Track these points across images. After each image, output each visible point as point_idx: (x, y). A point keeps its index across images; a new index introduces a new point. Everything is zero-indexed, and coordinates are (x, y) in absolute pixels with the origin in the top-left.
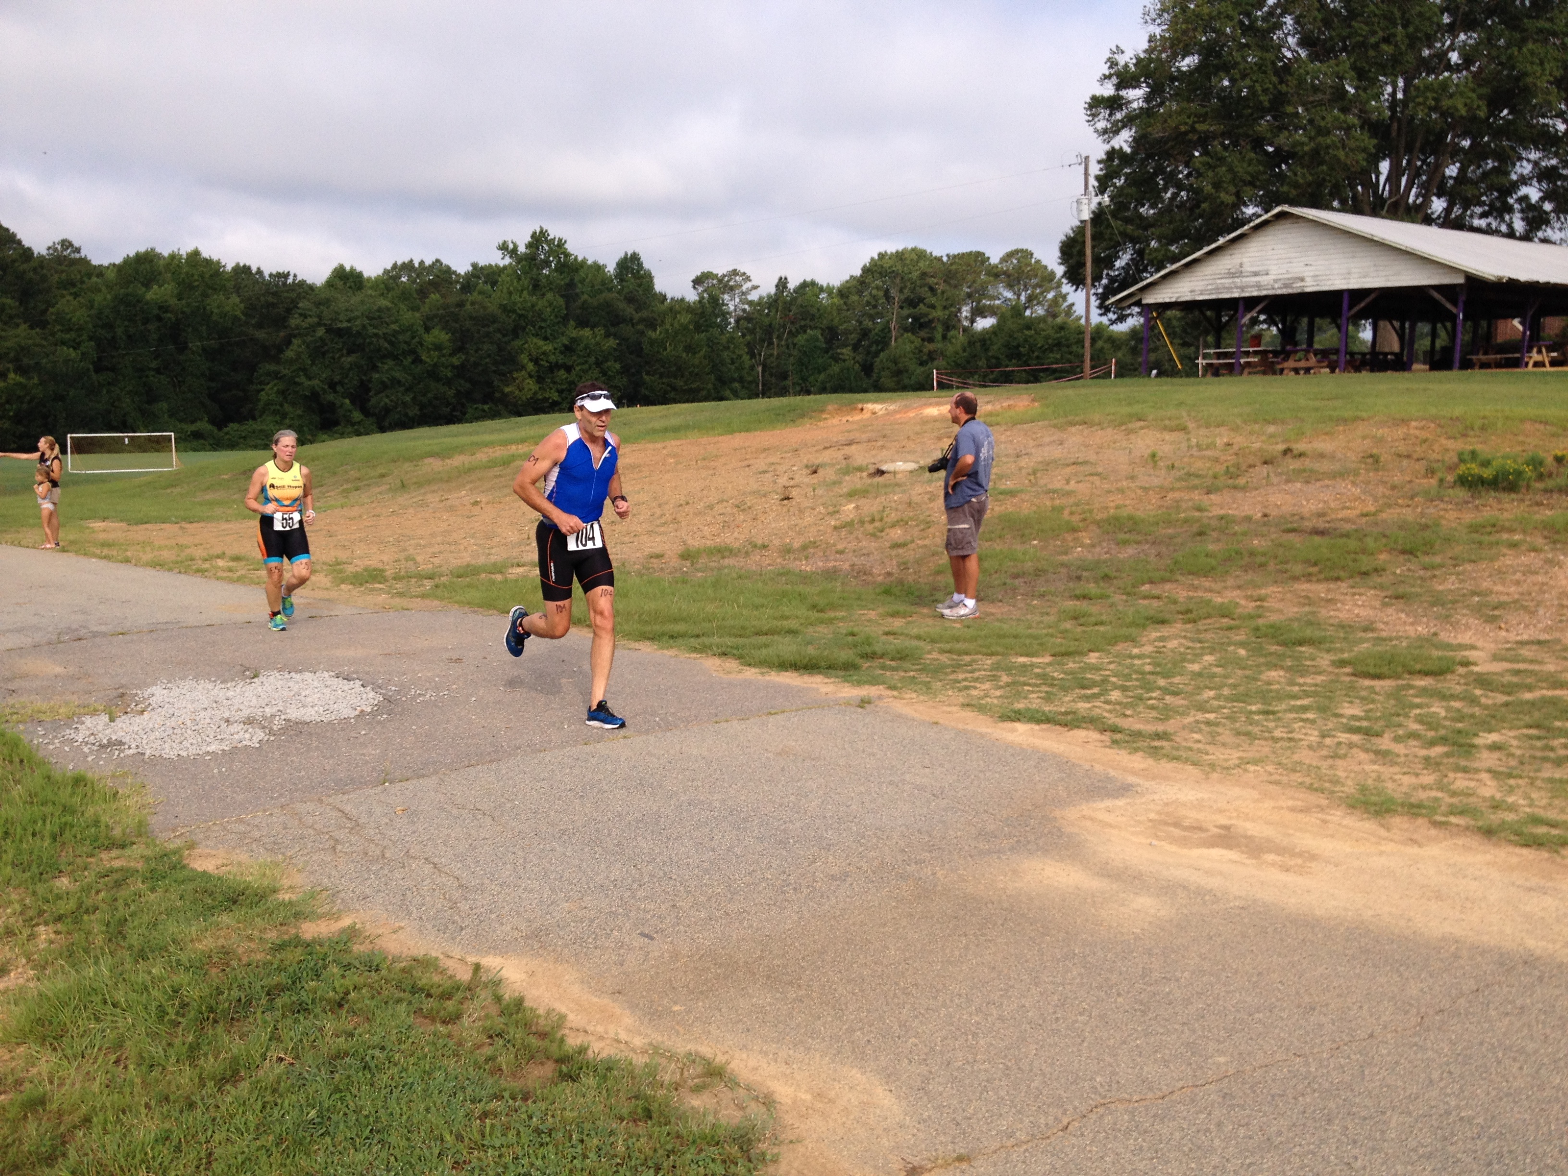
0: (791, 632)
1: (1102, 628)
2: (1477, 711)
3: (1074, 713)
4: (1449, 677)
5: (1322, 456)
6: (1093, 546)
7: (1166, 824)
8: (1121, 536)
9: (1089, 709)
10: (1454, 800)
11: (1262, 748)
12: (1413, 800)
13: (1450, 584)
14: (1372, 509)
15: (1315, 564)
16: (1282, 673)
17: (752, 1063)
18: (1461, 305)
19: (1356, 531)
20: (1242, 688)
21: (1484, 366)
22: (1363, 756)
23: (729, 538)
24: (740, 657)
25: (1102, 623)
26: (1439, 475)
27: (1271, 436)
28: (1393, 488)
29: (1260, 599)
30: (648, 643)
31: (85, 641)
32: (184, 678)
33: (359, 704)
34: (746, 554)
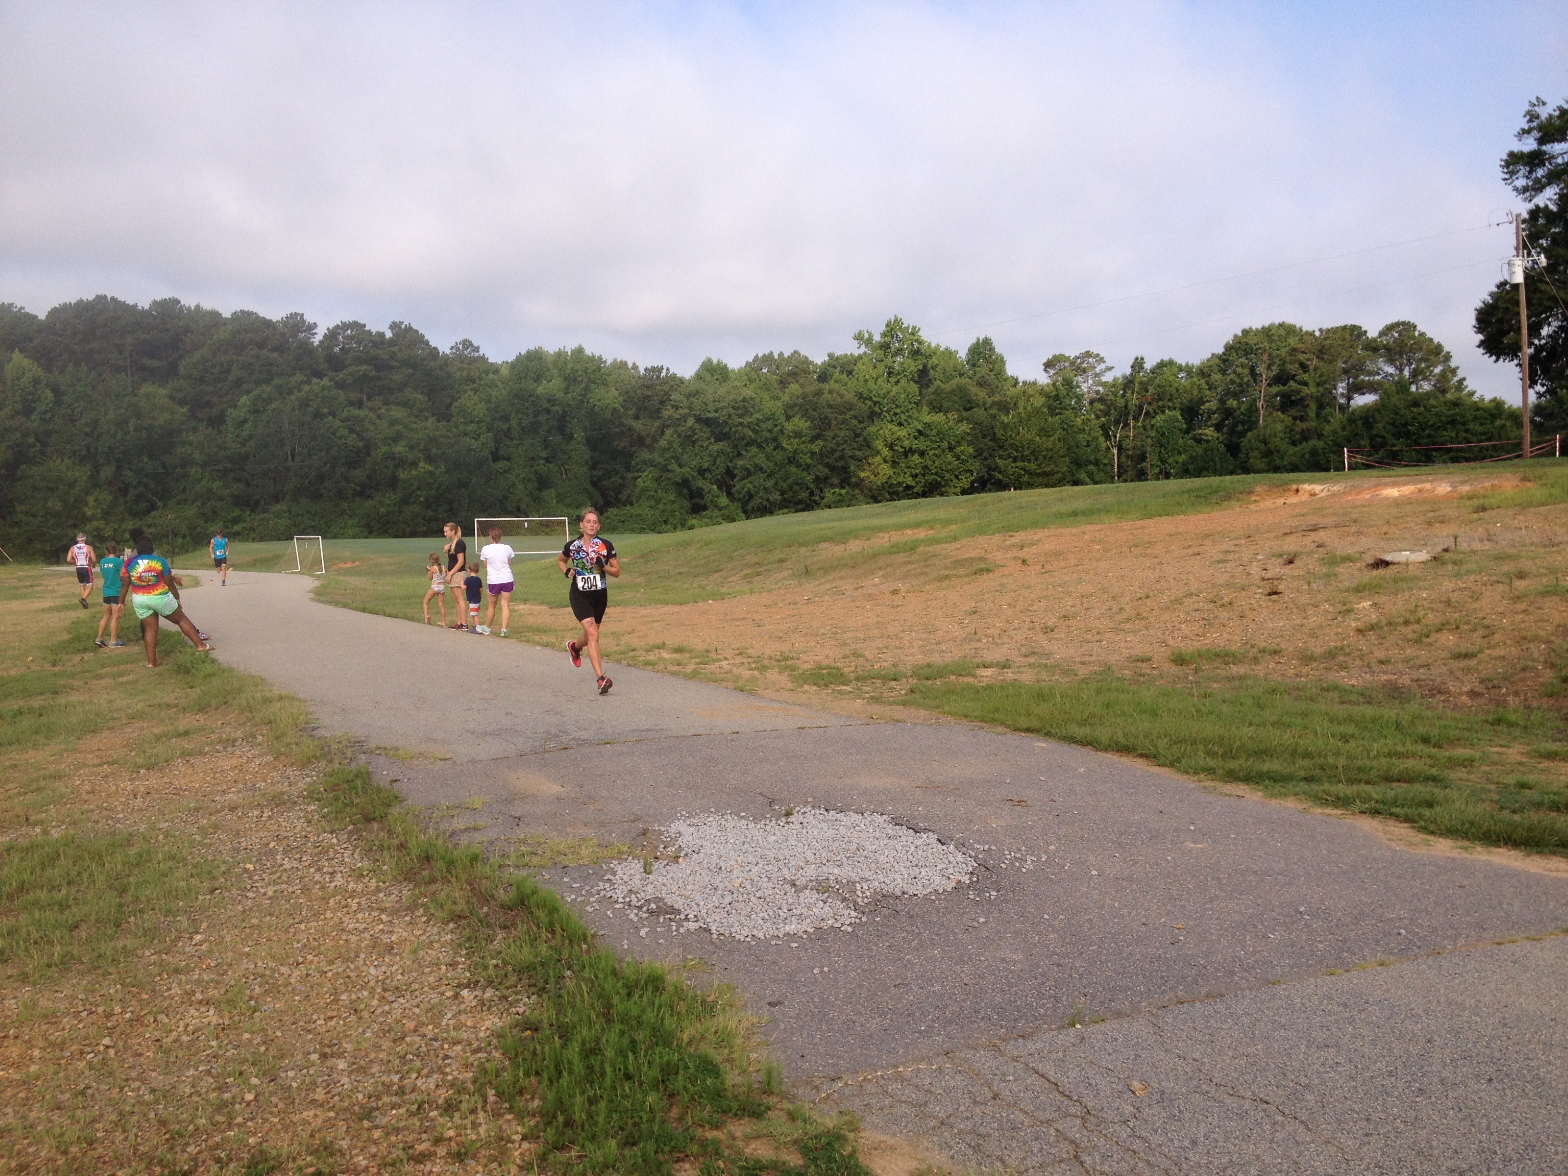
0: (1433, 779)
23: (1216, 639)
24: (1406, 819)
31: (572, 751)
32: (706, 810)
33: (951, 871)
34: (1255, 660)
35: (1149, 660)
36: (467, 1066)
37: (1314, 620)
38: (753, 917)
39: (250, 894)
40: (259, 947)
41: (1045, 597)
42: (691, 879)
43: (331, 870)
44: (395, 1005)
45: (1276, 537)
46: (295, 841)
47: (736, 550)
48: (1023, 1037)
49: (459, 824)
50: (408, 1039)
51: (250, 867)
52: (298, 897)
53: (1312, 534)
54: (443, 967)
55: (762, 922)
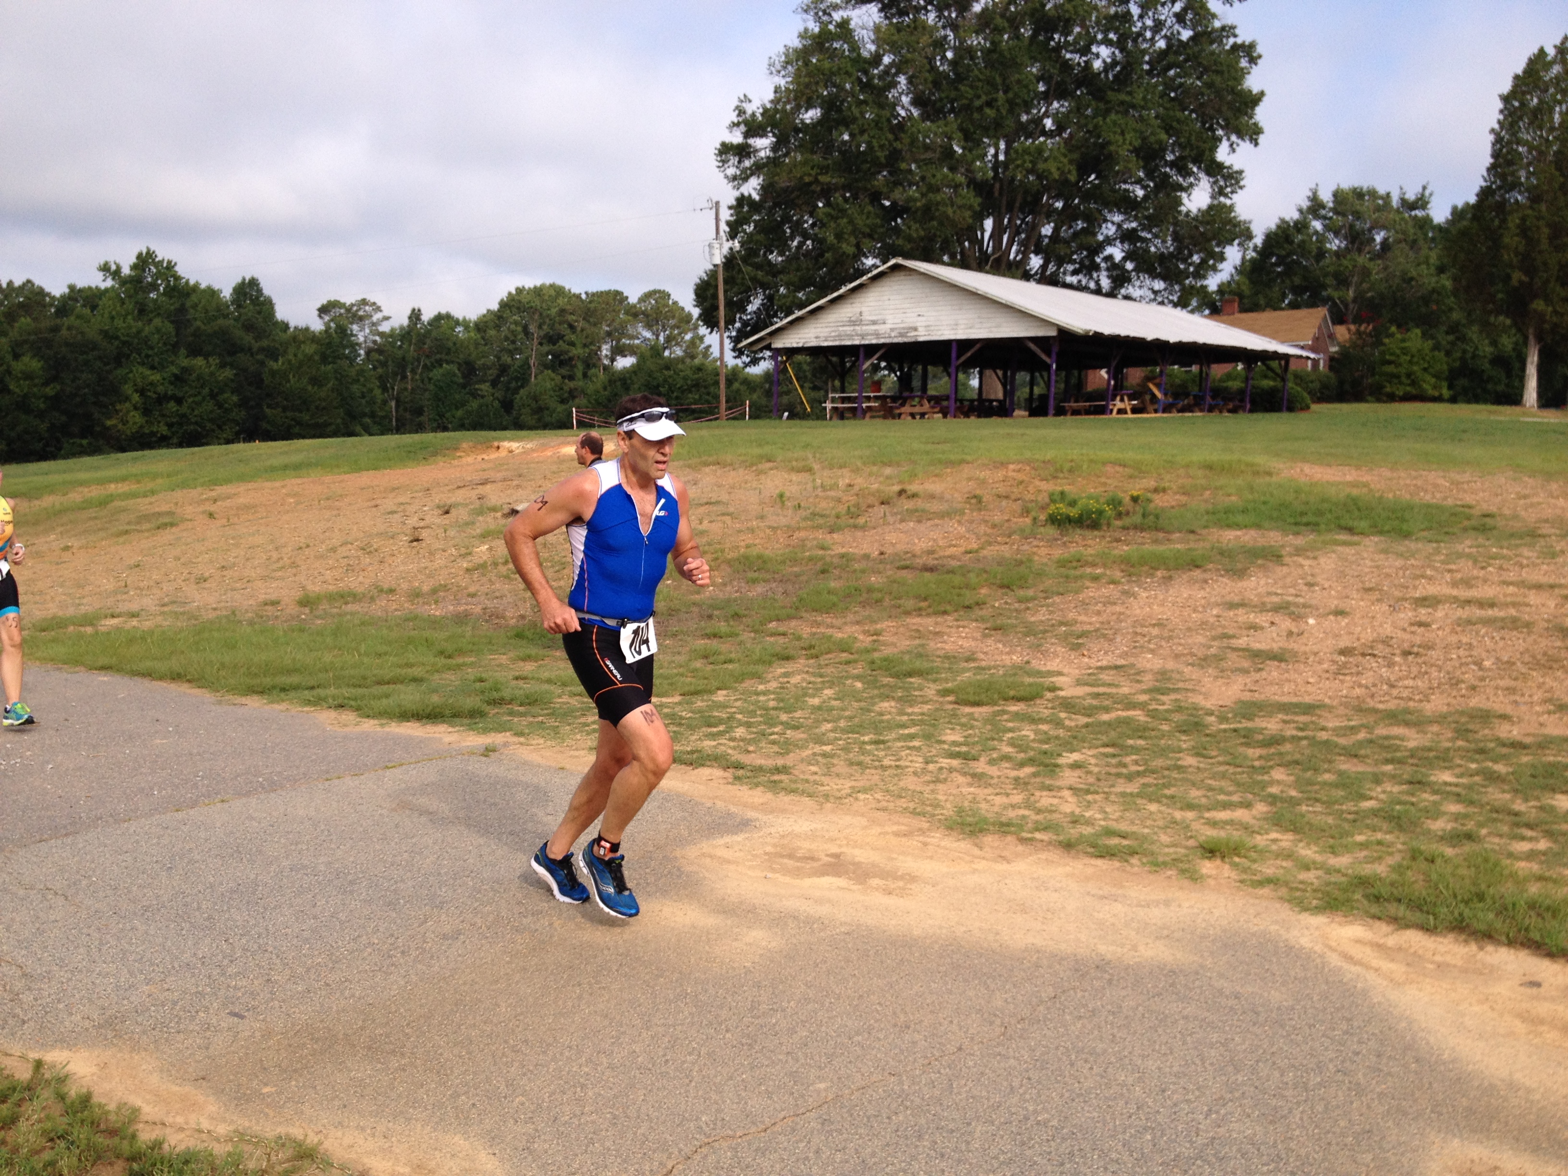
0: (415, 680)
1: (730, 666)
2: (1061, 732)
3: (697, 751)
4: (1038, 702)
5: (932, 497)
6: (724, 585)
7: (782, 856)
8: (751, 575)
9: (715, 747)
10: (1040, 817)
11: (873, 776)
12: (1004, 819)
13: (1041, 616)
14: (975, 546)
15: (925, 599)
16: (893, 704)
17: (347, 1141)
18: (1054, 356)
19: (961, 567)
20: (856, 720)
21: (1076, 412)
22: (961, 779)
23: (356, 583)
24: (358, 709)
25: (731, 661)
26: (1033, 514)
27: (888, 478)
28: (994, 526)
29: (877, 633)
30: (256, 697)
34: (372, 599)
35: (278, 603)
37: (438, 562)
41: (214, 549)
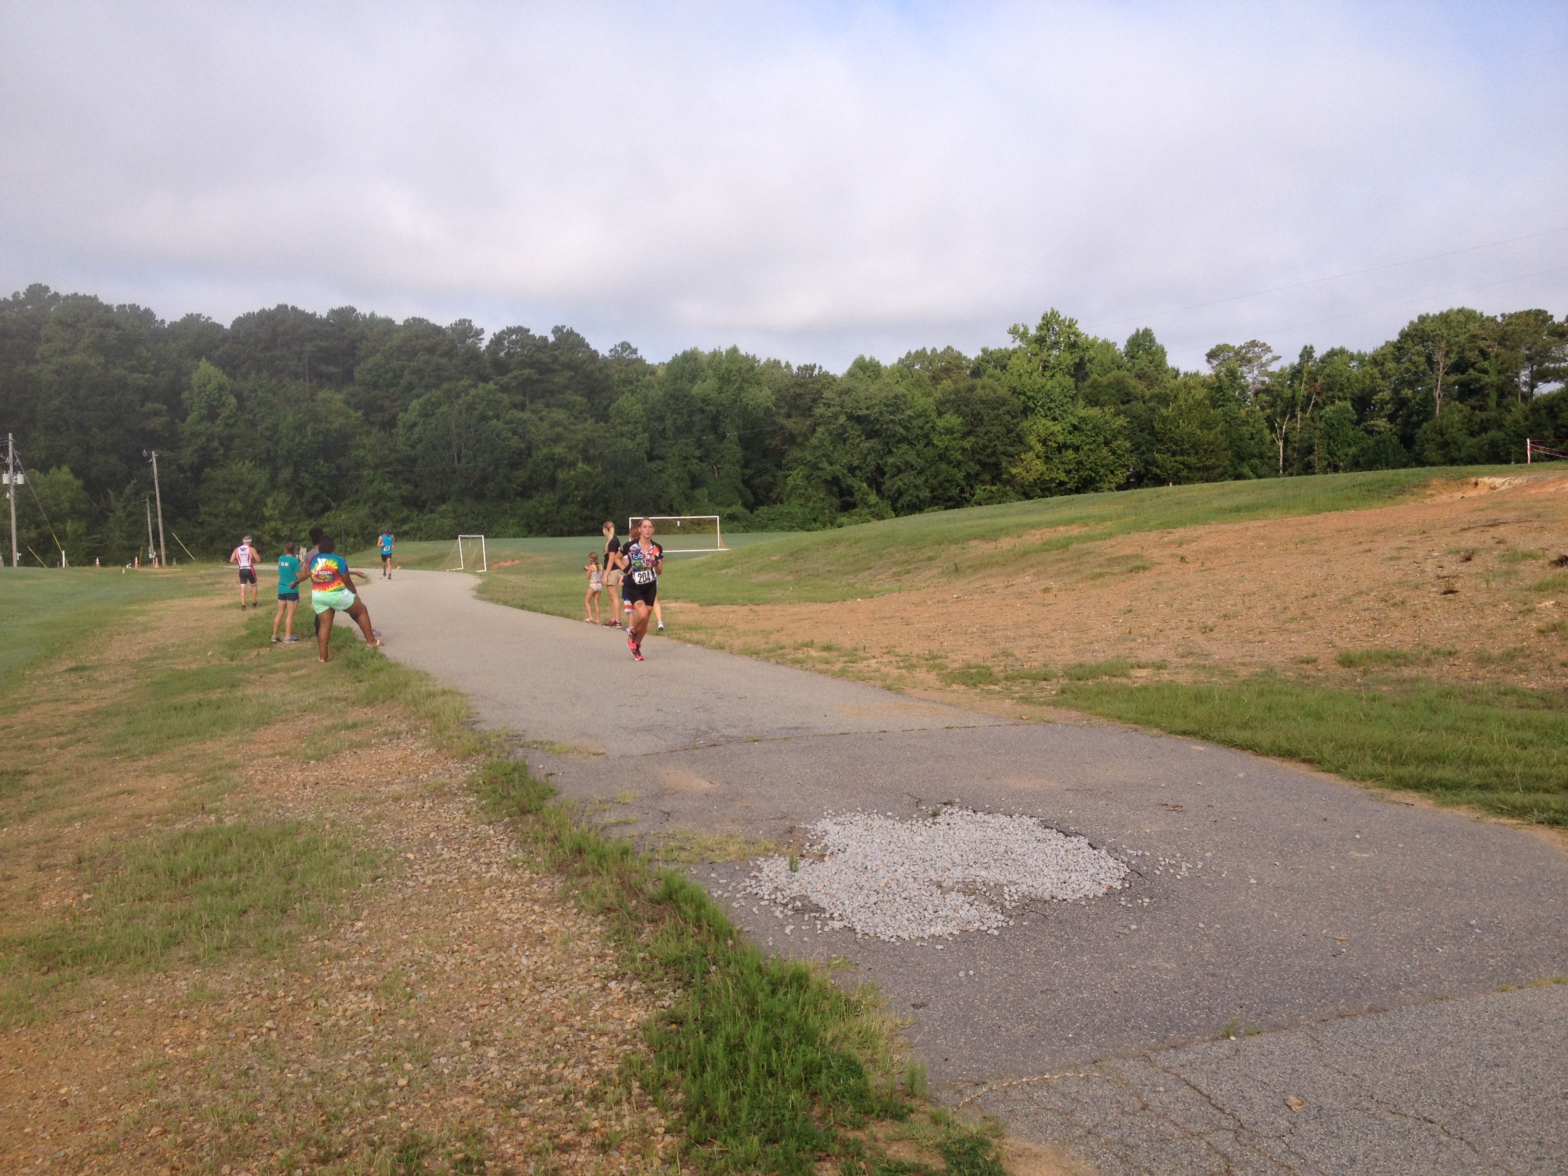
23: (1392, 641)
31: (720, 748)
32: (851, 809)
33: (1102, 876)
34: (1428, 662)
35: (1315, 661)
36: (613, 1057)
37: (1492, 619)
38: (898, 917)
39: (410, 883)
40: (416, 935)
41: (1204, 596)
42: (836, 877)
43: (487, 861)
44: (544, 995)
45: (1453, 533)
46: (454, 831)
47: (886, 548)
48: (1174, 1047)
49: (611, 818)
50: (556, 1029)
51: (411, 856)
52: (455, 887)
53: (1491, 529)
54: (592, 959)
55: (907, 923)
